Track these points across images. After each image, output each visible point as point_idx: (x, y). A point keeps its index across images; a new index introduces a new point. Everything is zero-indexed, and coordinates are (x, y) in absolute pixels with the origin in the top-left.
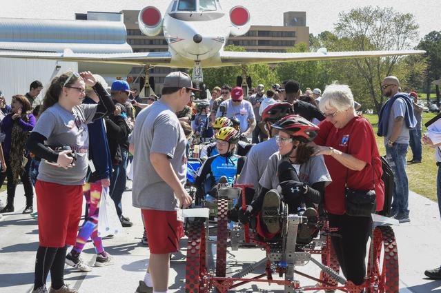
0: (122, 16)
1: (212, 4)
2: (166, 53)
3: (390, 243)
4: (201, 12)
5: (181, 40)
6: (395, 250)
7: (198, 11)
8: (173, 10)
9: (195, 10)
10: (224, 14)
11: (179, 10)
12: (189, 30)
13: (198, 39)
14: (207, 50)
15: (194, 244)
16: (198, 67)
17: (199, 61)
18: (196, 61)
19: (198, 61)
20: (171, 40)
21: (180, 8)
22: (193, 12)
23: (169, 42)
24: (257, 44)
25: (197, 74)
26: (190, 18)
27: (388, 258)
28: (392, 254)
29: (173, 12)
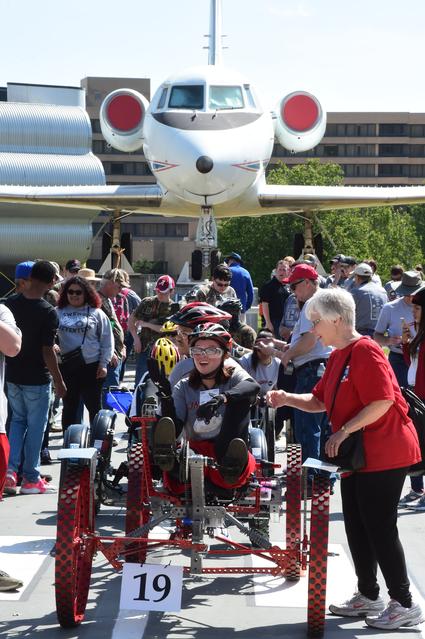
0: (83, 94)
1: (236, 96)
2: (152, 188)
3: (321, 494)
4: (213, 111)
5: (174, 166)
6: (326, 503)
7: (208, 110)
8: (160, 106)
9: (201, 107)
10: (259, 116)
11: (170, 106)
12: (190, 147)
13: (204, 166)
14: (223, 187)
15: (70, 492)
16: (207, 218)
17: (210, 207)
18: (204, 207)
19: (206, 208)
20: (157, 166)
21: (173, 104)
22: (197, 112)
23: (153, 169)
24: (377, 152)
25: (205, 232)
26: (192, 123)
27: (316, 512)
28: (321, 508)
29: (160, 111)
